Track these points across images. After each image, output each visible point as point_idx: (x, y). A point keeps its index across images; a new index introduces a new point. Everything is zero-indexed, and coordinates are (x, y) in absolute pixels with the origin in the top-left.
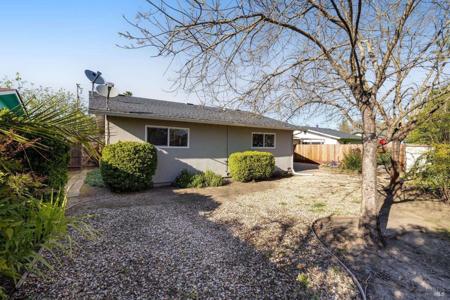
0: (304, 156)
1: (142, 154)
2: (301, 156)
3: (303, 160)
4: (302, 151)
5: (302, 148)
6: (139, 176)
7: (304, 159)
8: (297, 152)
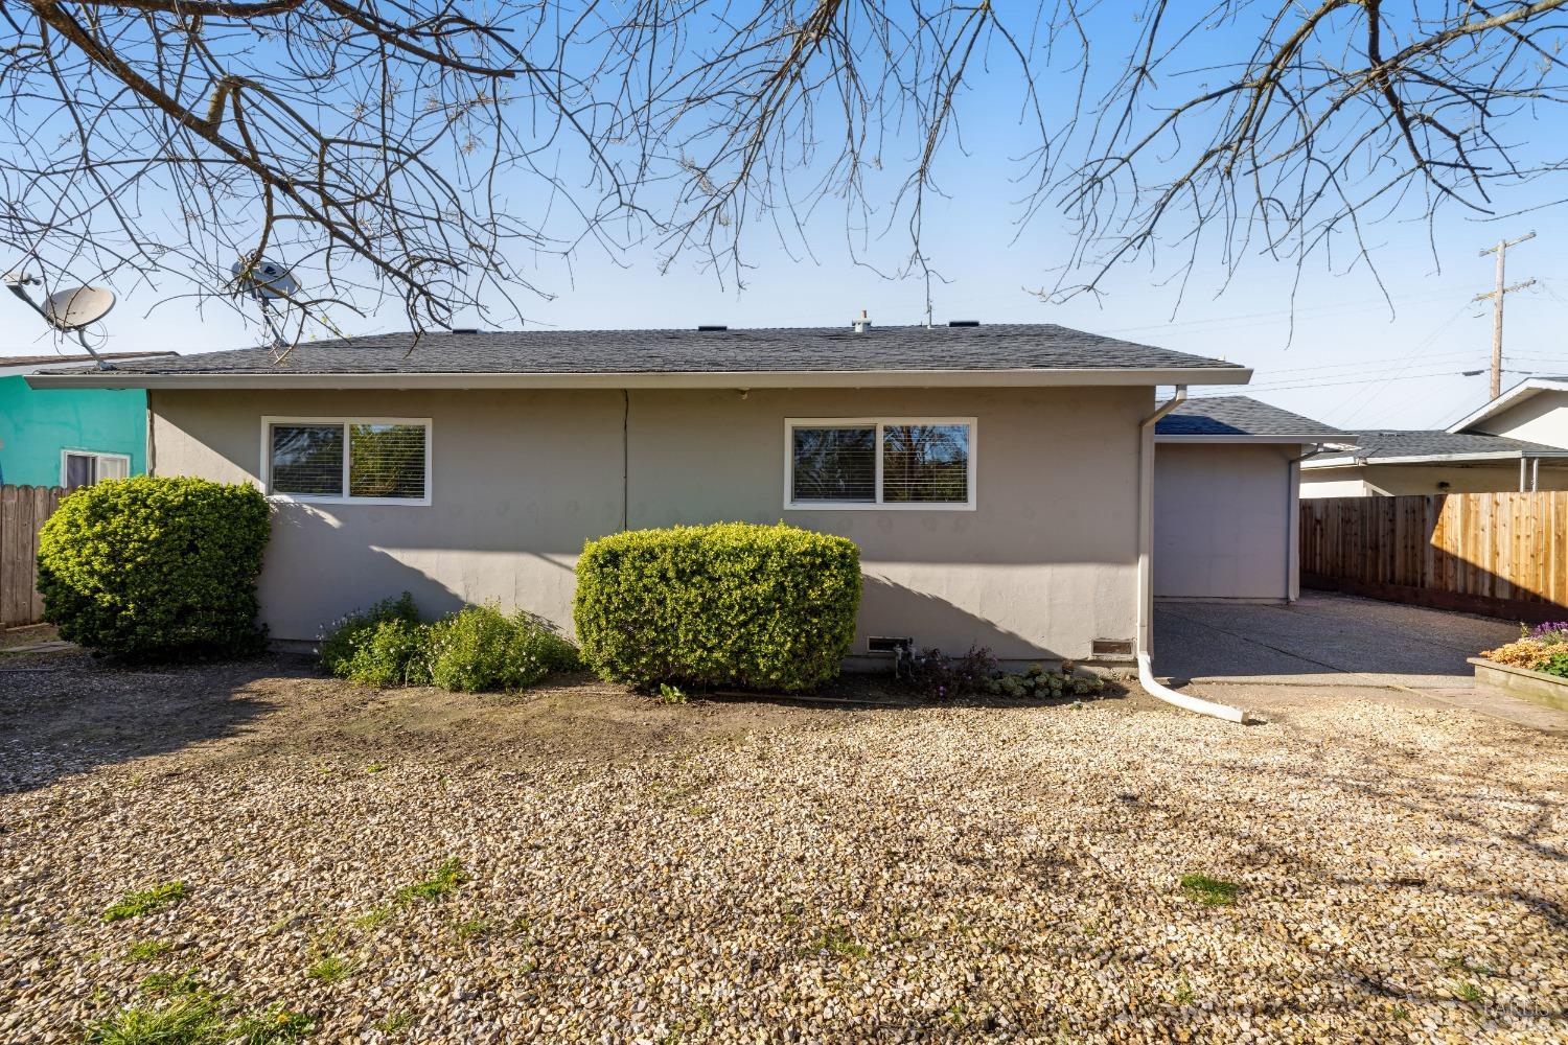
0: (1505, 573)
1: (117, 521)
2: (1477, 571)
3: (1493, 599)
4: (1486, 537)
5: (1485, 521)
6: (113, 609)
7: (1503, 594)
8: (1448, 547)
